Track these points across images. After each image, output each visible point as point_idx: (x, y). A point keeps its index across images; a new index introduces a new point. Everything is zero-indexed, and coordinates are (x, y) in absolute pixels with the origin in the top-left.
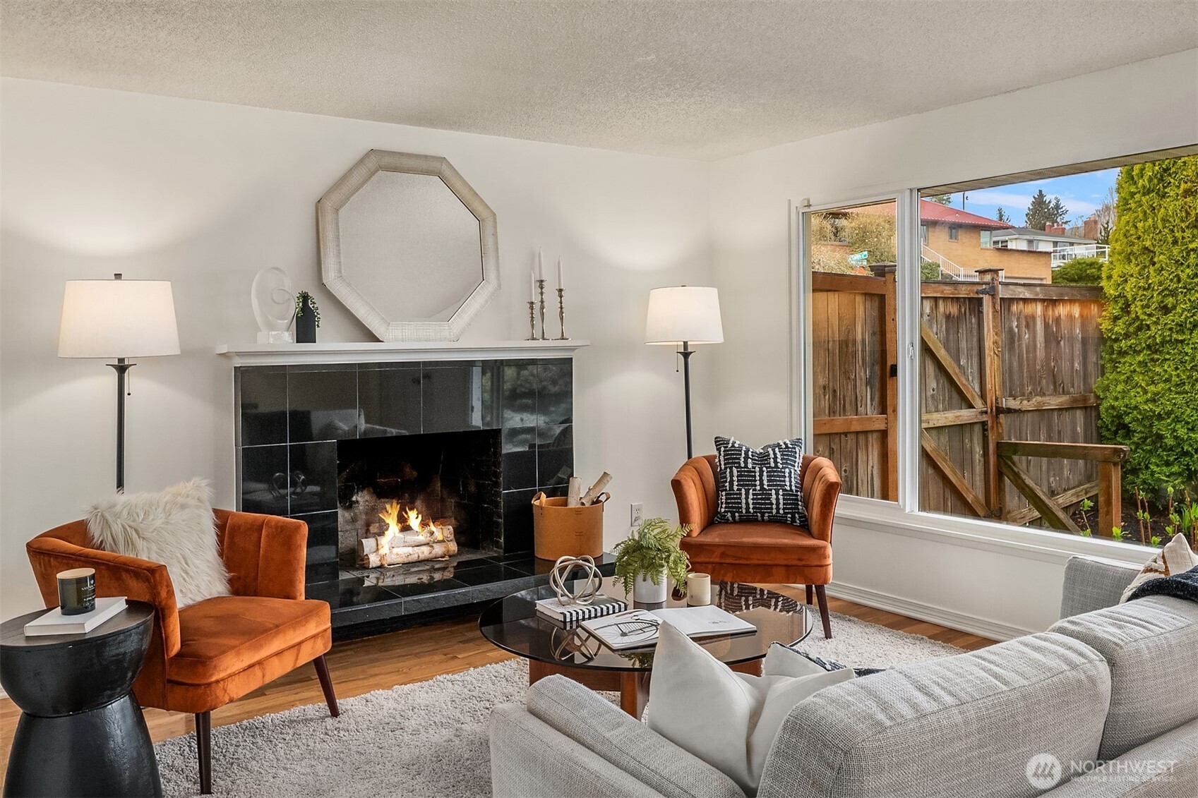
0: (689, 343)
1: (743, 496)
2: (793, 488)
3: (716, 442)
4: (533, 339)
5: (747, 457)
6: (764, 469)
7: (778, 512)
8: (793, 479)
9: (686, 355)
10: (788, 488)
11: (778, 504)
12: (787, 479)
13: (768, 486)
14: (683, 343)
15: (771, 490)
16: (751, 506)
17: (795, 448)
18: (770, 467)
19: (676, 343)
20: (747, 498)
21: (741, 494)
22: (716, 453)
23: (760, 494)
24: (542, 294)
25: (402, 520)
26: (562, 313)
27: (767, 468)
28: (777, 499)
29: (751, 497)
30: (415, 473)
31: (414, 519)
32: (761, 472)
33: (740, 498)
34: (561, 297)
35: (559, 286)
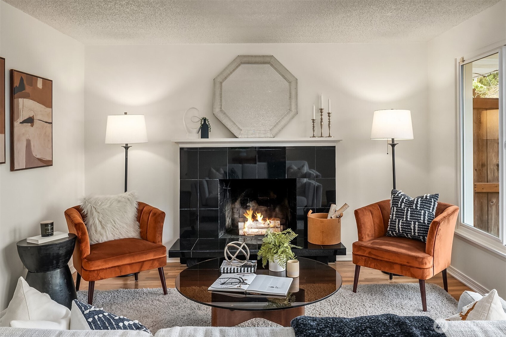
0: (395, 139)
1: (397, 223)
2: (426, 222)
3: (392, 192)
4: (314, 137)
5: (402, 202)
6: (409, 209)
7: (415, 234)
8: (426, 217)
9: (393, 145)
10: (422, 221)
11: (414, 230)
12: (422, 216)
13: (410, 219)
14: (391, 139)
15: (411, 221)
16: (401, 229)
17: (431, 199)
18: (413, 209)
19: (387, 139)
20: (398, 224)
21: (396, 222)
22: (391, 199)
23: (405, 223)
24: (321, 115)
25: (254, 217)
26: (329, 124)
27: (411, 209)
28: (414, 227)
29: (400, 224)
30: (275, 196)
31: (259, 217)
32: (408, 210)
33: (395, 224)
34: (329, 116)
35: (329, 111)
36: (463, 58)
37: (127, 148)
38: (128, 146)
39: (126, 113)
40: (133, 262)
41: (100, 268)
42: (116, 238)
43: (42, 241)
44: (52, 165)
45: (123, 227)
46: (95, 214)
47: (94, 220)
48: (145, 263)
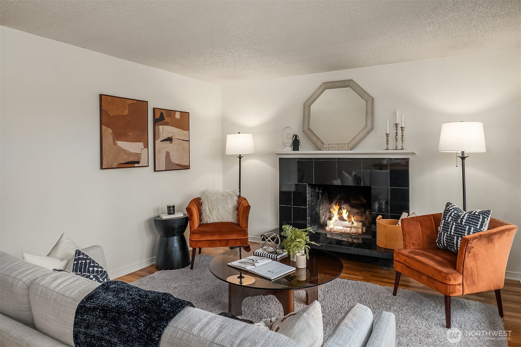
0: (465, 152)
3: (446, 205)
4: (387, 149)
5: (450, 215)
6: (454, 223)
7: (457, 249)
8: (471, 233)
9: (463, 158)
11: (457, 244)
13: (454, 233)
14: (461, 152)
15: (455, 236)
16: (445, 242)
17: (480, 215)
18: (458, 223)
19: (456, 152)
21: (442, 234)
22: (443, 212)
23: (449, 237)
24: (396, 130)
25: (340, 214)
26: (402, 138)
27: (456, 223)
28: (457, 242)
29: (445, 237)
30: (366, 201)
31: (345, 215)
32: (453, 224)
34: (402, 130)
35: (402, 126)
37: (240, 158)
38: (241, 156)
39: (239, 133)
40: (221, 239)
41: (198, 240)
42: (220, 221)
43: (165, 217)
44: (189, 169)
45: (224, 214)
46: (206, 203)
47: (206, 208)
48: (230, 241)
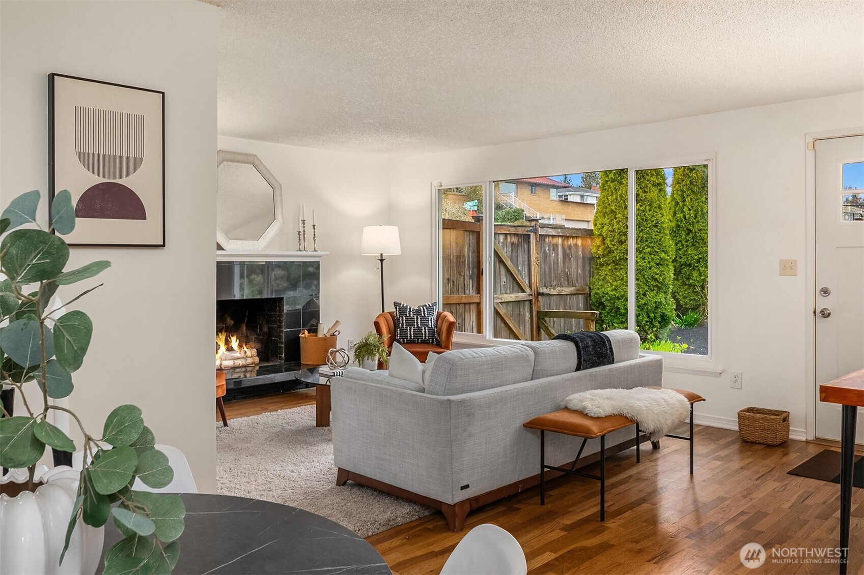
0: (383, 255)
1: (409, 330)
2: (433, 326)
3: (395, 305)
4: (300, 251)
5: (410, 311)
6: (419, 317)
7: (425, 338)
8: (432, 322)
9: (382, 261)
10: (430, 326)
11: (425, 334)
12: (430, 322)
13: (421, 325)
14: (380, 255)
15: (422, 327)
16: (412, 335)
17: (433, 307)
18: (421, 316)
19: (375, 254)
20: (410, 331)
21: (407, 330)
22: (395, 310)
23: (416, 329)
24: (304, 227)
25: (227, 342)
26: (314, 237)
28: (425, 332)
29: (412, 331)
30: (232, 322)
31: (234, 342)
32: (417, 318)
33: (407, 332)
34: (314, 229)
35: (314, 223)
36: (441, 184)
